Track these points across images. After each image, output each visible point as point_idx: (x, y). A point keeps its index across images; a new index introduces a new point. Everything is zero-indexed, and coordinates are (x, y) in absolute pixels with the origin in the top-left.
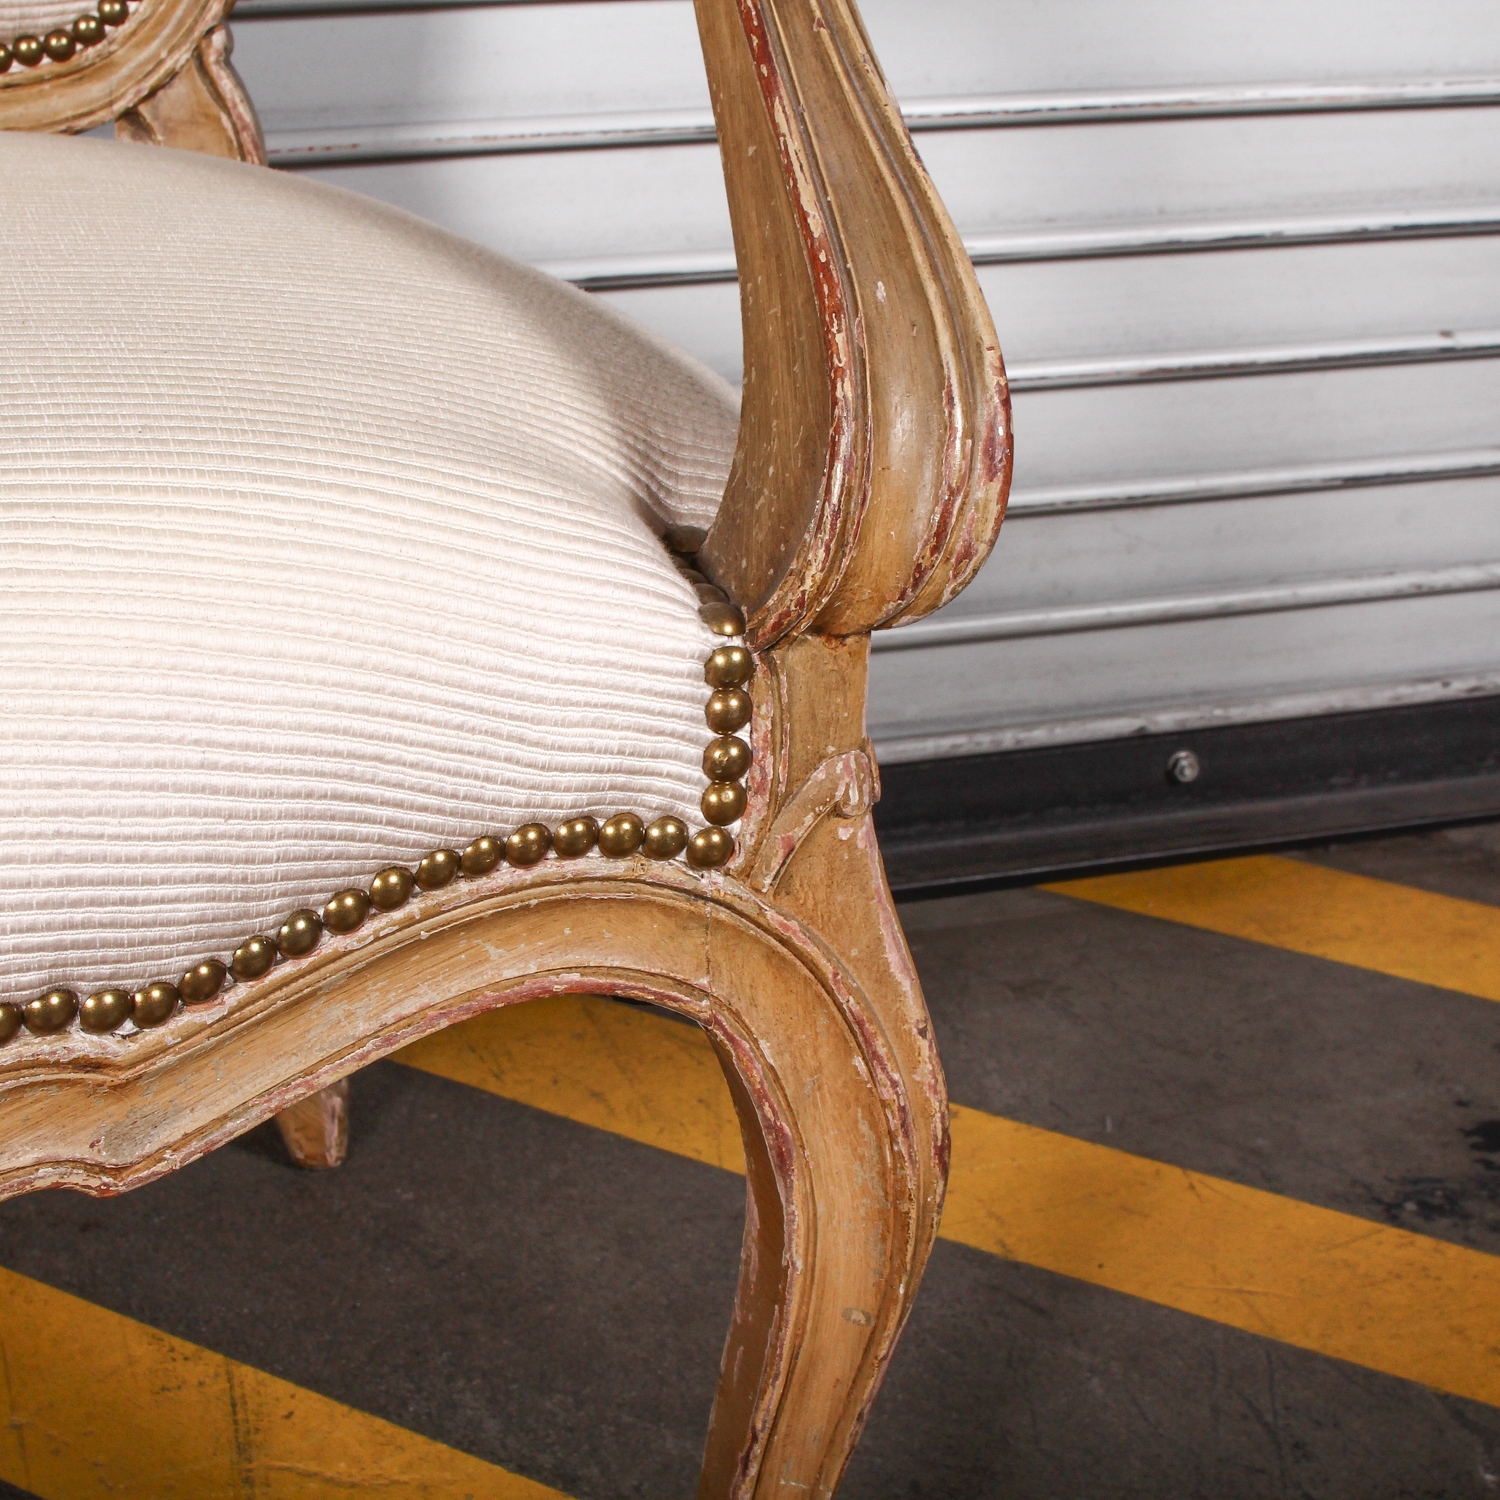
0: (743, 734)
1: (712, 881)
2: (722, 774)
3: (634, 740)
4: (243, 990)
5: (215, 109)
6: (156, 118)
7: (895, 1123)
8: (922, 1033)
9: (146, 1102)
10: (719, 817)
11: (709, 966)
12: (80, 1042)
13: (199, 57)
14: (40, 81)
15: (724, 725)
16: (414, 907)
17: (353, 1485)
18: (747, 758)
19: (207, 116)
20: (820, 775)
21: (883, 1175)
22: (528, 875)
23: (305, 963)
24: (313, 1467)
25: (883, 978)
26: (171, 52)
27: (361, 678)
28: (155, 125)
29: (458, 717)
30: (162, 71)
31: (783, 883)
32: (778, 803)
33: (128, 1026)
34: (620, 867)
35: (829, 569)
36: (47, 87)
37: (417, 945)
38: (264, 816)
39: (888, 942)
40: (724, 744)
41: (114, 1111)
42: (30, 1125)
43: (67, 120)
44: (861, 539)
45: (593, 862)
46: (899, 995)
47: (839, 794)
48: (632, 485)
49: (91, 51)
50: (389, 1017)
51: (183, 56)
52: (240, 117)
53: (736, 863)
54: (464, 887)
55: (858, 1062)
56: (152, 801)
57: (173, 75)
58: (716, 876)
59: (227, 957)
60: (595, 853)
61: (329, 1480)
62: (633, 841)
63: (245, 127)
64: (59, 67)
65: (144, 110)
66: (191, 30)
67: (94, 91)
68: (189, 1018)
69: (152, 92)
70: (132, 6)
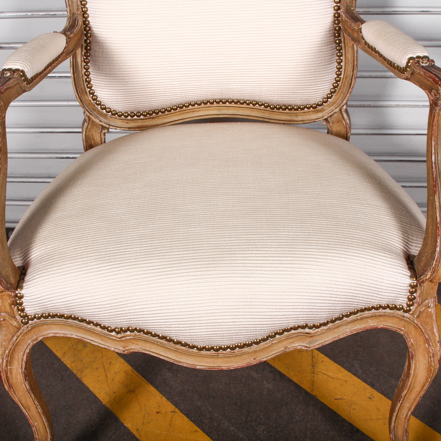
0: (415, 295)
1: (406, 315)
2: (410, 300)
3: (396, 295)
4: (331, 324)
5: (342, 120)
6: (331, 120)
7: (431, 355)
8: (438, 342)
9: (314, 338)
10: (409, 306)
11: (404, 327)
12: (307, 330)
13: (341, 110)
14: (310, 112)
15: (412, 293)
16: (358, 314)
17: (333, 378)
18: (415, 298)
19: (341, 121)
20: (427, 302)
21: (429, 362)
22: (377, 311)
23: (341, 321)
24: (326, 373)
25: (433, 333)
26: (335, 109)
27: (355, 285)
28: (331, 122)
29: (369, 291)
30: (333, 112)
31: (418, 317)
32: (419, 305)
33: (314, 329)
34: (392, 311)
35: (431, 275)
36: (311, 113)
37: (358, 320)
38: (338, 304)
39: (435, 327)
40: (411, 296)
41: (310, 339)
42: (298, 340)
43: (314, 119)
44: (437, 271)
45: (388, 310)
46: (435, 336)
47: (429, 305)
49: (320, 107)
50: (352, 329)
51: (337, 110)
52: (347, 122)
53: (410, 313)
54: (366, 312)
55: (427, 345)
56: (323, 301)
57: (335, 113)
58: (407, 314)
59: (329, 320)
60: (388, 309)
61: (328, 376)
62: (395, 308)
63: (348, 124)
64: (314, 110)
65: (329, 119)
66: (340, 105)
67: (320, 115)
68: (323, 328)
69: (331, 116)
70: (329, 100)
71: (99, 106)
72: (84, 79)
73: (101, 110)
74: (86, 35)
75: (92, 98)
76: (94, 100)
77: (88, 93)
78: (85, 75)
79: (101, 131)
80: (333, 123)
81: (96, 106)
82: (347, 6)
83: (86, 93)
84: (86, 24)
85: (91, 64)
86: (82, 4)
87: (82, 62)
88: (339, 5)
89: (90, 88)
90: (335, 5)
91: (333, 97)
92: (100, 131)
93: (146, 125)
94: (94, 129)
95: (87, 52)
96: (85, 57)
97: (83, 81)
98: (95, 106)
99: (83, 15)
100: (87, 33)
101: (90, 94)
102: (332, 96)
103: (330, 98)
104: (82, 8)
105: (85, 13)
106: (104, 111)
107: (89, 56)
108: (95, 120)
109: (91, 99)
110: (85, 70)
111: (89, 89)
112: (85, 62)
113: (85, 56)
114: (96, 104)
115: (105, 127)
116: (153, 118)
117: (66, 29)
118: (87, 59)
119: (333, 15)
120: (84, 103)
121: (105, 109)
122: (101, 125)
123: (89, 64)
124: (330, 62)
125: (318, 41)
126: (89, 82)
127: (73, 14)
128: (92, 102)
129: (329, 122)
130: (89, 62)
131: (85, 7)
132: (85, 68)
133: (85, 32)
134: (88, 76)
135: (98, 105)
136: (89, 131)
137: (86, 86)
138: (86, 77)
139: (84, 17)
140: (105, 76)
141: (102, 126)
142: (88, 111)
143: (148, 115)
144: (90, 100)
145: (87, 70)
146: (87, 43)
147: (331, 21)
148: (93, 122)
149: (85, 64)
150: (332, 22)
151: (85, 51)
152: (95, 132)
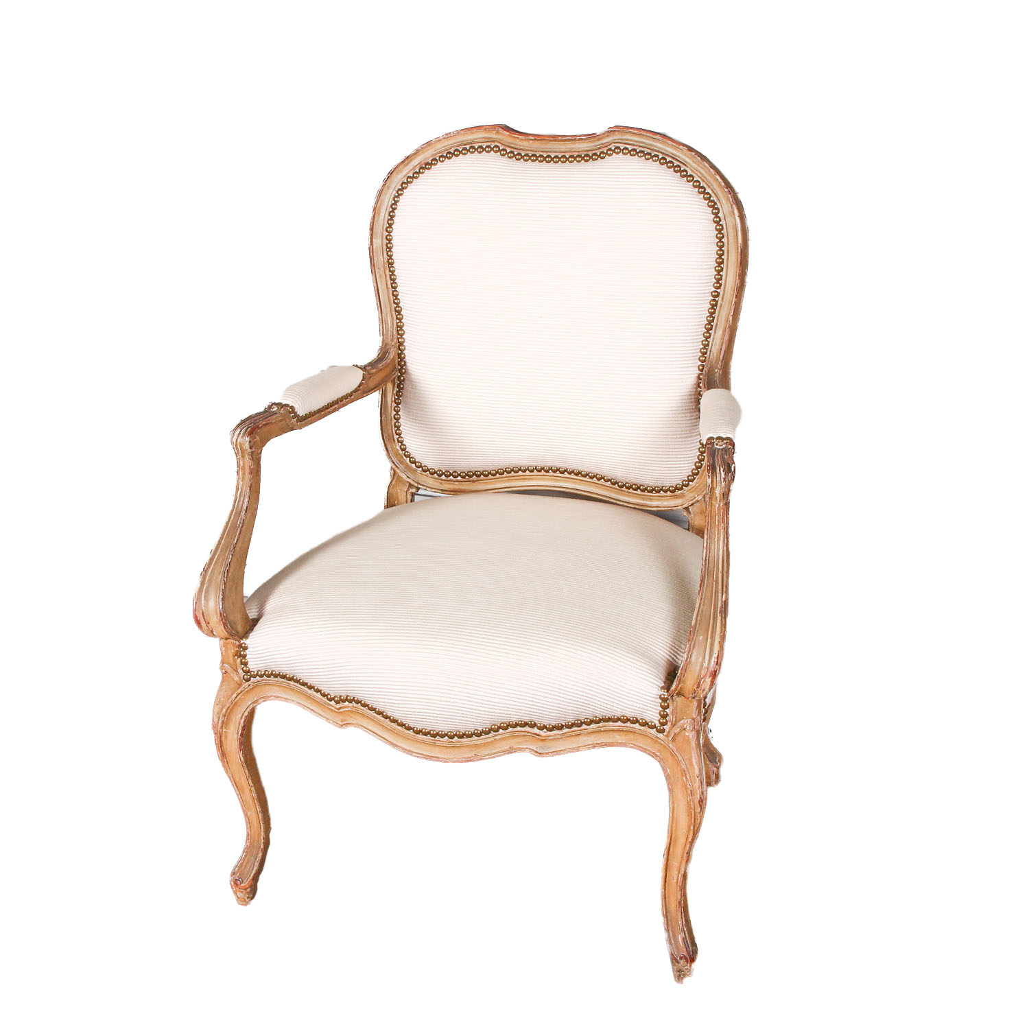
0: (667, 710)
1: (660, 735)
2: (664, 717)
3: (642, 706)
4: (567, 730)
6: (692, 510)
7: (689, 792)
8: (698, 777)
9: (547, 744)
10: (662, 724)
11: (660, 751)
12: (536, 730)
14: (667, 496)
15: (665, 708)
16: (601, 724)
18: (667, 715)
20: (682, 722)
21: (688, 803)
22: (623, 725)
23: (579, 729)
25: (691, 763)
26: (698, 496)
27: (590, 684)
28: (692, 512)
29: (608, 695)
30: (694, 500)
31: (674, 740)
32: (673, 725)
33: (545, 730)
34: (642, 728)
35: (677, 686)
36: (668, 498)
37: (601, 731)
38: (569, 703)
39: (693, 757)
40: (664, 711)
41: (541, 744)
42: (527, 741)
43: (672, 507)
44: (684, 682)
45: (637, 726)
46: (694, 768)
47: (685, 726)
48: (669, 658)
49: (679, 492)
50: (595, 742)
51: (700, 498)
53: (665, 734)
54: (611, 723)
55: (684, 778)
56: (550, 696)
57: (697, 501)
58: (661, 735)
59: (564, 724)
60: (637, 724)
62: (645, 724)
64: (671, 494)
65: (690, 508)
67: (679, 501)
68: (555, 732)
69: (692, 504)
70: (690, 483)
71: (408, 459)
72: (393, 424)
73: (410, 464)
74: (400, 371)
75: (400, 447)
76: (402, 450)
77: (396, 441)
78: (395, 418)
79: (408, 490)
80: (695, 515)
81: (404, 458)
82: (711, 366)
83: (394, 440)
84: (401, 357)
85: (403, 406)
86: (398, 334)
87: (392, 402)
88: (704, 364)
89: (399, 434)
90: (700, 363)
91: (696, 480)
92: (406, 490)
93: (464, 489)
94: (399, 486)
95: (399, 391)
96: (396, 397)
99: (399, 346)
100: (402, 368)
101: (399, 442)
102: (694, 478)
103: (692, 481)
104: (398, 339)
105: (401, 344)
106: (414, 465)
107: (401, 396)
108: (401, 475)
110: (395, 413)
111: (398, 436)
112: (396, 403)
113: (397, 395)
114: (405, 455)
115: (413, 485)
116: (473, 481)
118: (398, 399)
119: (697, 375)
120: (390, 452)
121: (415, 462)
122: (408, 482)
123: (400, 406)
124: (690, 435)
125: (672, 407)
126: (398, 428)
127: (386, 345)
128: (400, 452)
129: (690, 513)
130: (400, 403)
131: (401, 338)
132: (395, 410)
133: (399, 367)
134: (398, 419)
135: (407, 456)
136: (393, 488)
137: (394, 432)
138: (395, 421)
139: (399, 349)
140: (415, 423)
141: (410, 484)
142: (394, 463)
143: (467, 477)
144: (398, 450)
145: (397, 412)
147: (693, 383)
148: (399, 476)
149: (396, 405)
150: (695, 384)
151: (397, 389)
152: (401, 490)
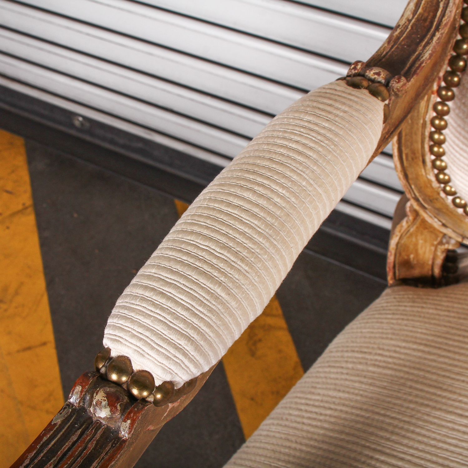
71: (450, 198)
72: (427, 133)
73: (452, 206)
75: (437, 176)
76: (439, 181)
77: (429, 164)
78: (433, 124)
79: (440, 243)
81: (442, 195)
83: (424, 162)
85: (455, 104)
89: (438, 155)
92: (435, 243)
94: (422, 234)
95: (453, 73)
96: (443, 84)
97: (423, 135)
98: (439, 194)
101: (434, 166)
106: (460, 211)
107: (457, 85)
108: (429, 220)
109: (433, 179)
110: (434, 114)
111: (433, 157)
112: (439, 95)
113: (445, 80)
114: (444, 190)
117: (402, 33)
118: (448, 88)
120: (411, 182)
121: (464, 206)
122: (441, 232)
123: (450, 103)
126: (438, 143)
128: (435, 184)
130: (452, 98)
132: (435, 109)
133: (462, 22)
134: (439, 128)
135: (448, 193)
136: (409, 237)
137: (427, 148)
138: (433, 129)
141: (444, 235)
142: (417, 200)
144: (430, 181)
145: (441, 115)
146: (462, 51)
148: (424, 221)
149: (439, 100)
151: (449, 69)
152: (425, 241)
